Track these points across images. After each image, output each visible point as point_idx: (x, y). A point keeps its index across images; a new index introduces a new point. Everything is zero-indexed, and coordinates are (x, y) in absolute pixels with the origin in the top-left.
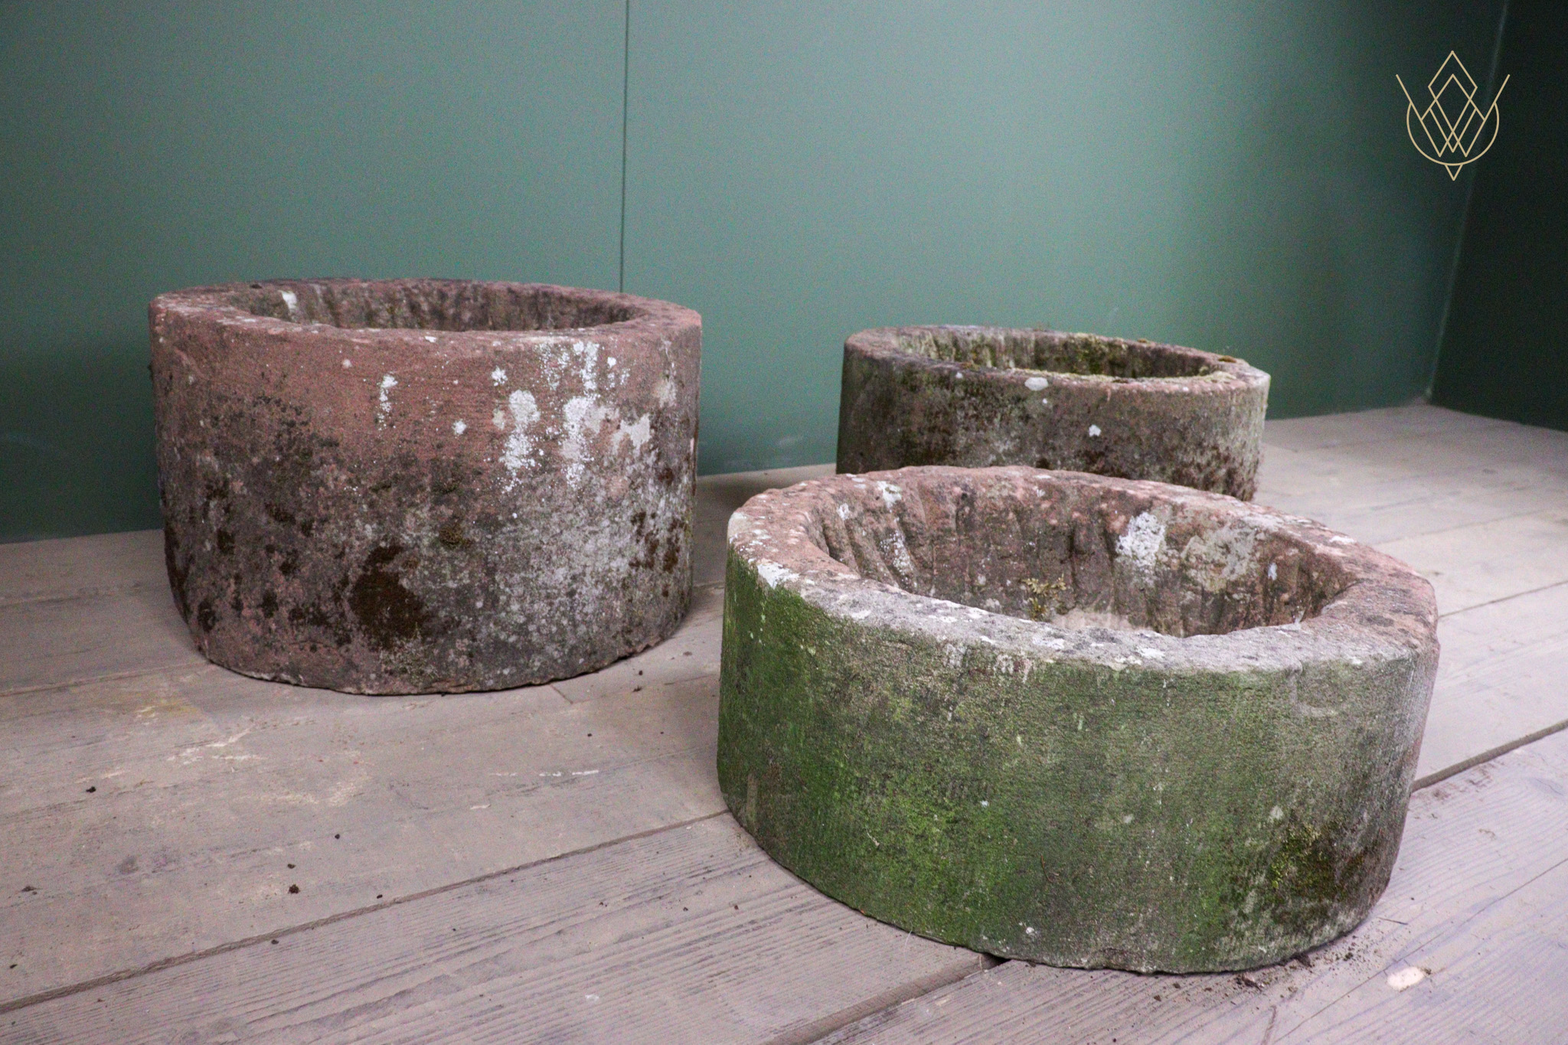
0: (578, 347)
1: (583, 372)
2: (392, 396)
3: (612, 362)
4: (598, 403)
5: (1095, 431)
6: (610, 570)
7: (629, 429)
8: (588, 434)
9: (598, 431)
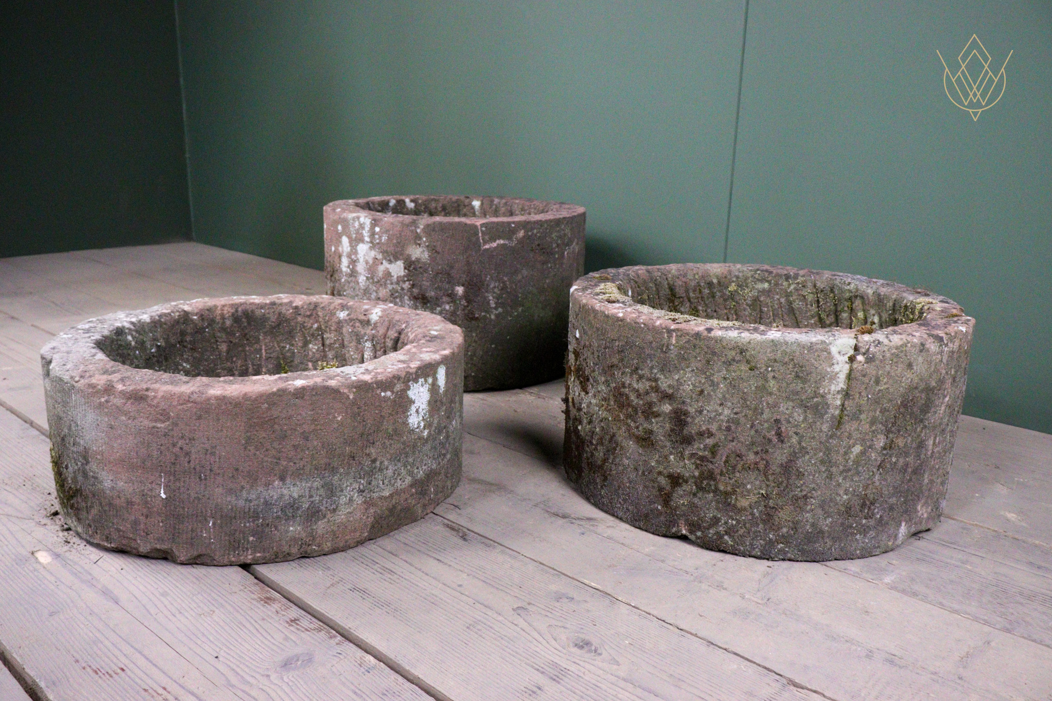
0: (362, 220)
3: (377, 229)
4: (371, 248)
7: (388, 266)
8: (367, 263)
9: (371, 262)
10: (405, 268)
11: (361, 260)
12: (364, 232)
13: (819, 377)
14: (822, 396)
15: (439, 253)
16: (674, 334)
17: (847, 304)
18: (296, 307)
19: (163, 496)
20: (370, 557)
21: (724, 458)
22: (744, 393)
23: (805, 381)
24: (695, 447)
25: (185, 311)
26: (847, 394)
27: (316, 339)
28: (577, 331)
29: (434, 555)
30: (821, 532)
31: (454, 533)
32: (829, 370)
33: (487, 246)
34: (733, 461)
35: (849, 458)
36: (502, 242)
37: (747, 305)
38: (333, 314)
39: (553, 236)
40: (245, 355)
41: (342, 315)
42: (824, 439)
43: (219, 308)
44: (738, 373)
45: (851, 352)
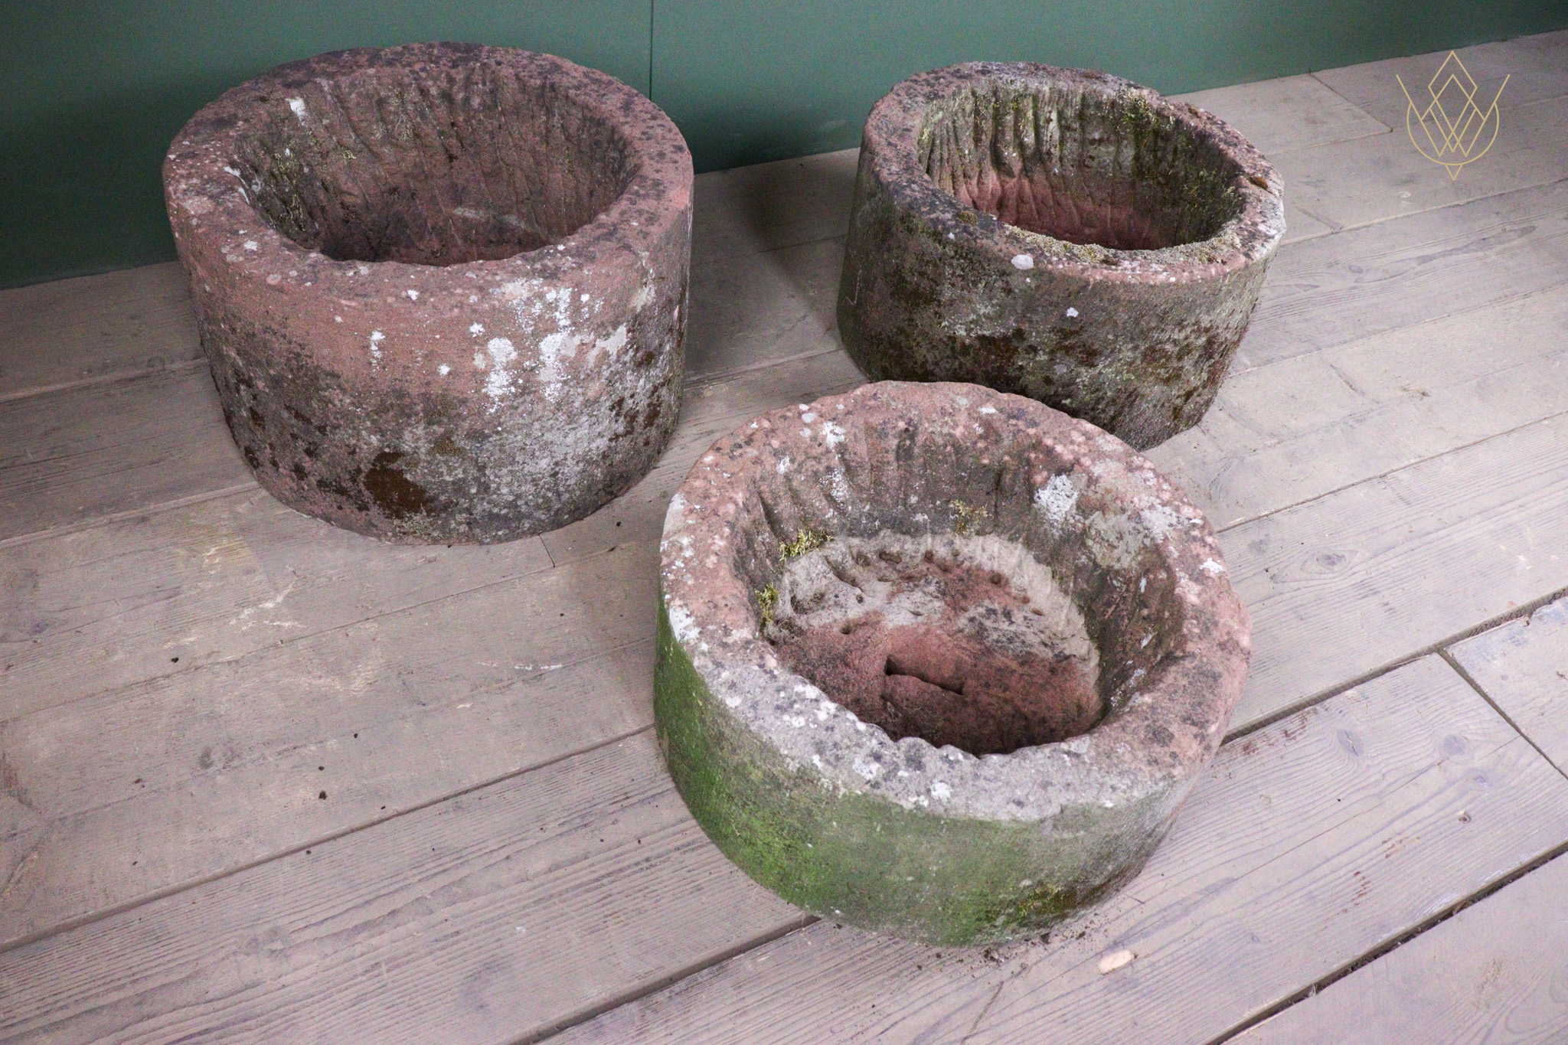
0: (551, 296)
1: (557, 314)
2: (381, 346)
3: (585, 298)
4: (573, 334)
5: (1072, 312)
6: (590, 450)
7: (605, 344)
8: (564, 359)
9: (573, 355)
10: (629, 332)
11: (550, 361)
17: (1011, 106)
28: (1072, 310)
38: (775, 476)
41: (783, 467)
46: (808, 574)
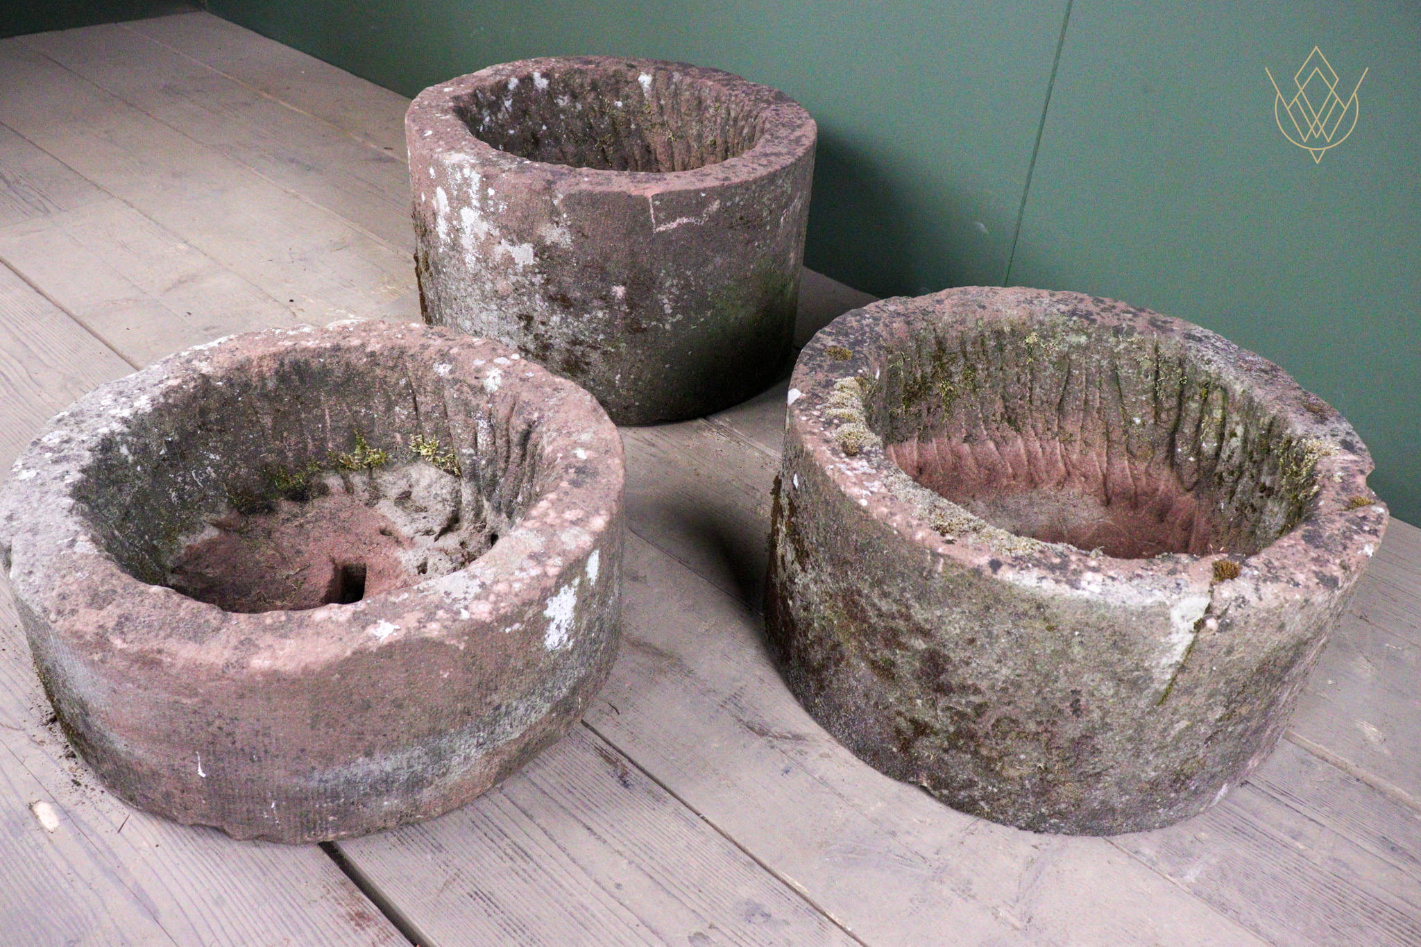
0: (467, 172)
3: (491, 192)
4: (482, 218)
5: (795, 481)
7: (510, 248)
8: (476, 237)
9: (483, 238)
10: (536, 255)
11: (468, 231)
12: (470, 191)
13: (1146, 649)
14: (1146, 670)
15: (587, 237)
16: (942, 560)
17: (1199, 390)
18: (372, 354)
19: (201, 773)
20: (496, 822)
21: (993, 721)
22: (1034, 654)
23: (1125, 652)
24: (954, 700)
25: (203, 376)
26: (1182, 668)
27: (405, 400)
28: (796, 477)
29: (582, 818)
30: (1113, 810)
31: (610, 768)
32: (1163, 640)
33: (662, 228)
34: (1004, 726)
35: (1169, 735)
36: (685, 220)
37: (1050, 362)
38: (428, 367)
39: (765, 199)
40: (301, 425)
41: (443, 370)
42: (1138, 714)
43: (255, 363)
44: (1029, 630)
45: (1201, 615)
46: (430, 486)
